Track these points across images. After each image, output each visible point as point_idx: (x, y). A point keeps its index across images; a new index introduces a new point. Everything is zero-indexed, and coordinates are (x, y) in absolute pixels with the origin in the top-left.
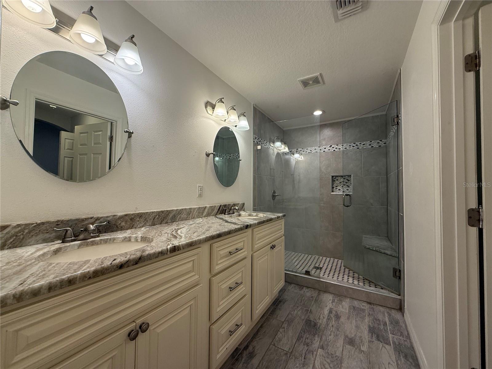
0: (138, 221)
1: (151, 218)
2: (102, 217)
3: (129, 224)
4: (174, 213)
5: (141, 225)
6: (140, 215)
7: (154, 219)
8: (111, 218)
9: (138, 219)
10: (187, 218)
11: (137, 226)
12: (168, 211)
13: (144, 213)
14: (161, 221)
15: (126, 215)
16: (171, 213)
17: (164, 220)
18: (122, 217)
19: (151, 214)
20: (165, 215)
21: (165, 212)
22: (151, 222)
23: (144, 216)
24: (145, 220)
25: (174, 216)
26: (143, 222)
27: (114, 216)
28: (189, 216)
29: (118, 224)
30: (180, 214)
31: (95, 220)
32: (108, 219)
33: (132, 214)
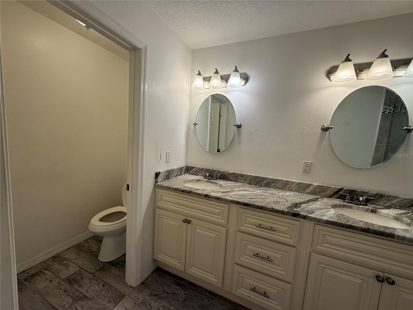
0: (240, 179)
1: (248, 179)
2: (222, 171)
3: (234, 178)
4: (268, 180)
5: (242, 181)
6: (242, 176)
7: (251, 180)
8: (226, 173)
9: (240, 177)
10: (282, 188)
11: (239, 181)
12: (263, 178)
13: (244, 175)
14: (257, 183)
15: (233, 173)
16: (265, 180)
17: (258, 183)
18: (231, 174)
19: (249, 176)
20: (260, 180)
21: (260, 178)
22: (249, 182)
23: (244, 177)
24: (245, 179)
25: (268, 183)
26: (243, 180)
27: (227, 172)
28: (285, 187)
29: (229, 177)
30: (275, 183)
31: (219, 172)
32: (225, 173)
33: (237, 174)
